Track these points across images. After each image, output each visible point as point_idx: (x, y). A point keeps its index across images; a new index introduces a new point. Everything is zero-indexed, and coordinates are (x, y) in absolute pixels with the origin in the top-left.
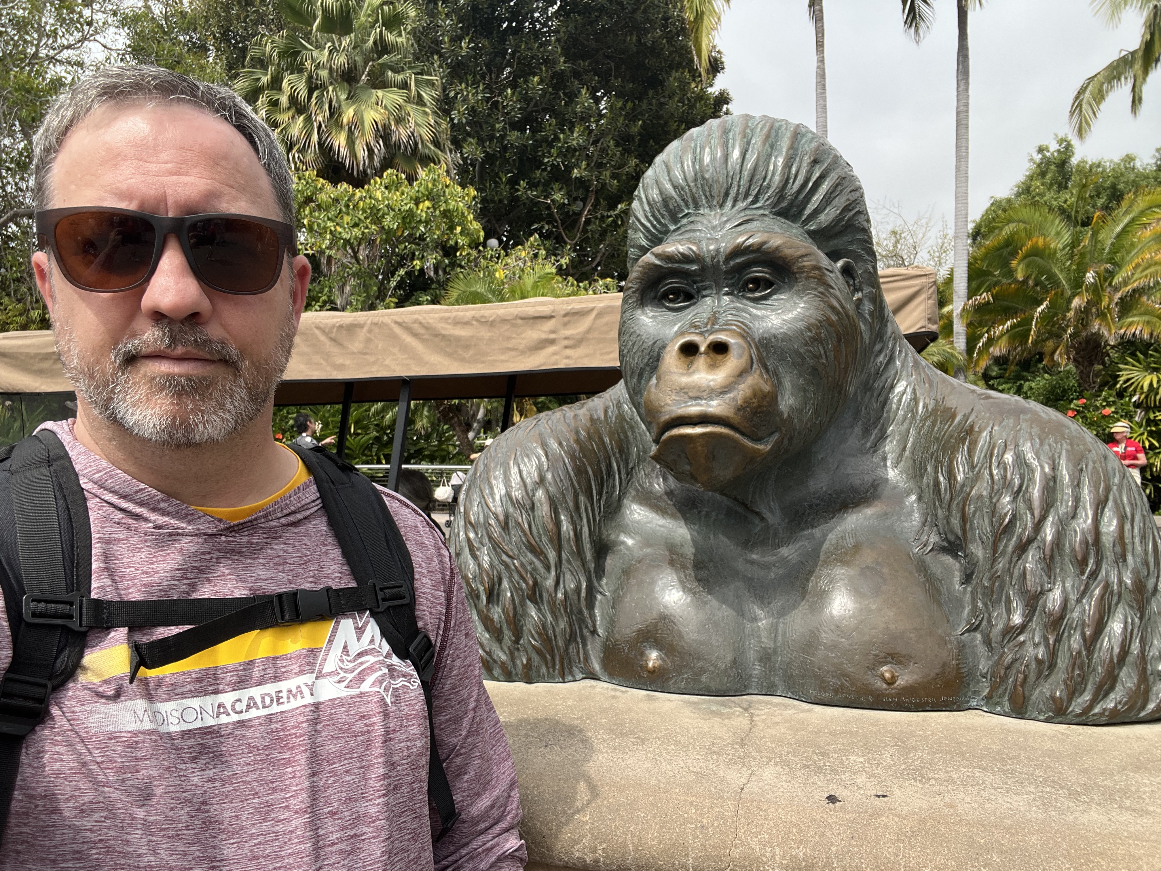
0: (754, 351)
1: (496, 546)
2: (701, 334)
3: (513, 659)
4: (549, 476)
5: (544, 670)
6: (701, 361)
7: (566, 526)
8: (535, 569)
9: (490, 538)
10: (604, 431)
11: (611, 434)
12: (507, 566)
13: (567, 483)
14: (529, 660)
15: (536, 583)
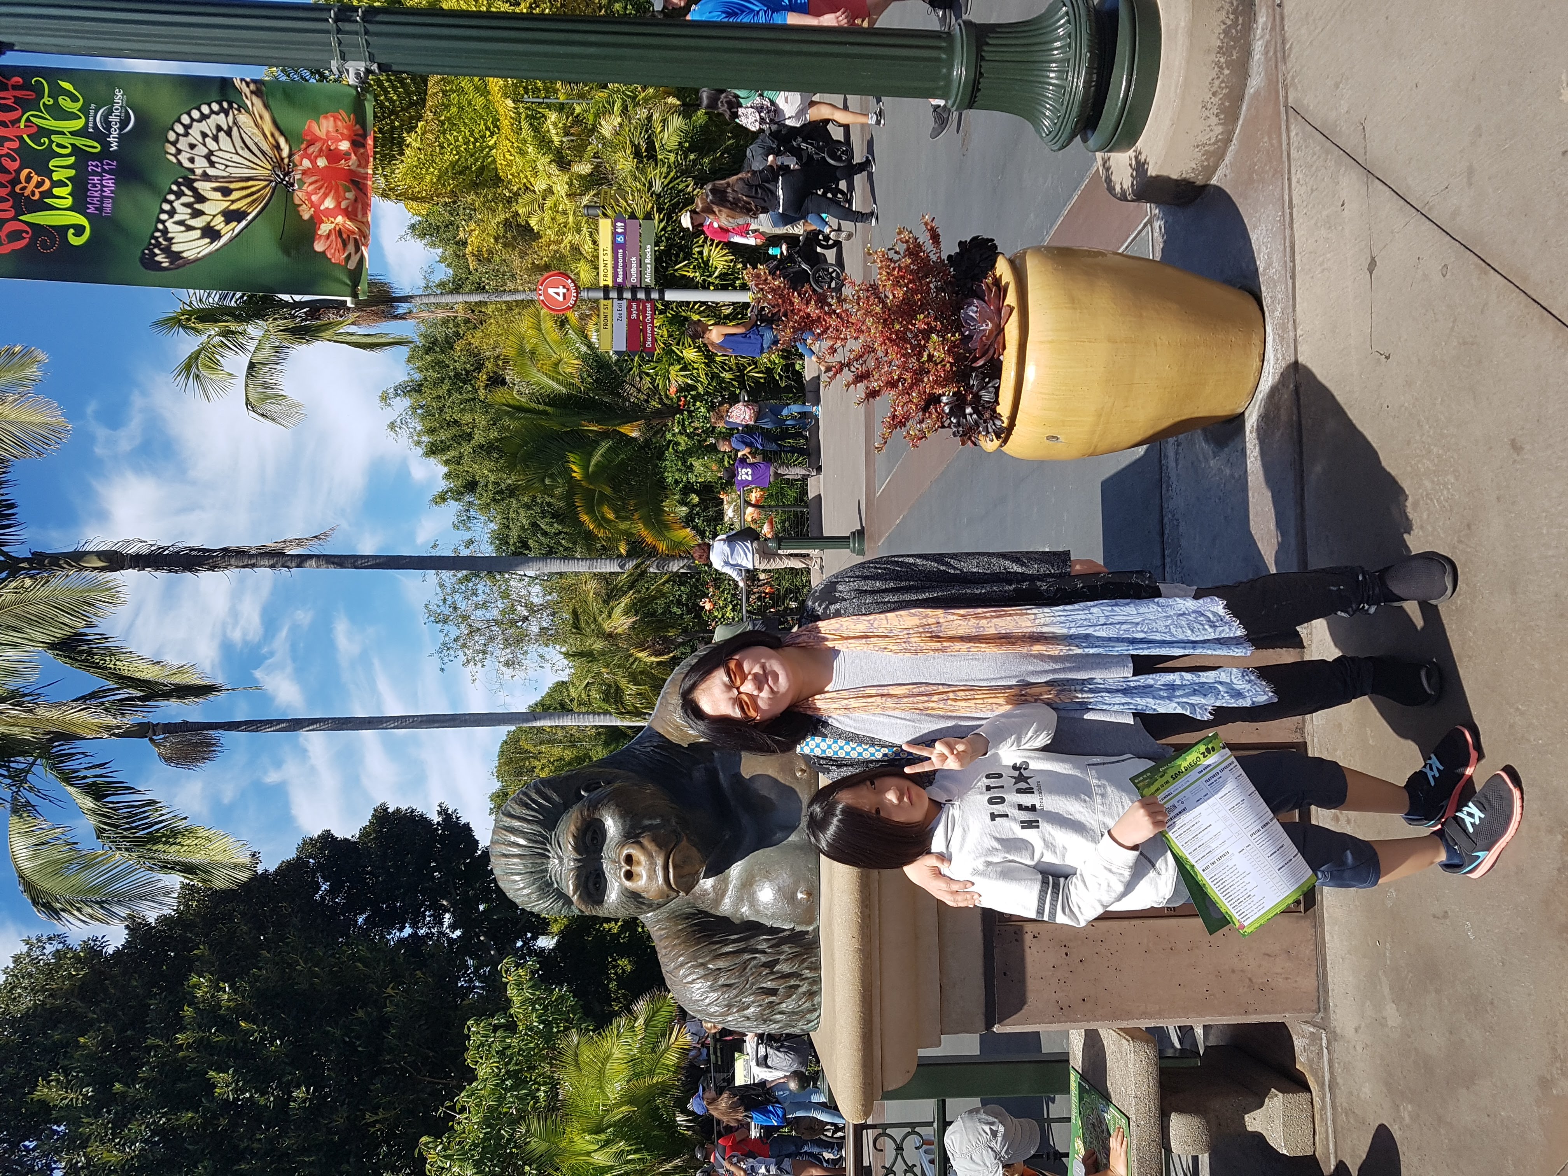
0: (631, 841)
1: (741, 992)
2: (620, 868)
3: (807, 978)
4: (700, 961)
5: (813, 959)
6: (636, 869)
7: (729, 949)
8: (755, 967)
9: (737, 996)
10: (675, 929)
11: (677, 925)
12: (753, 984)
13: (705, 949)
14: (807, 968)
15: (762, 966)
